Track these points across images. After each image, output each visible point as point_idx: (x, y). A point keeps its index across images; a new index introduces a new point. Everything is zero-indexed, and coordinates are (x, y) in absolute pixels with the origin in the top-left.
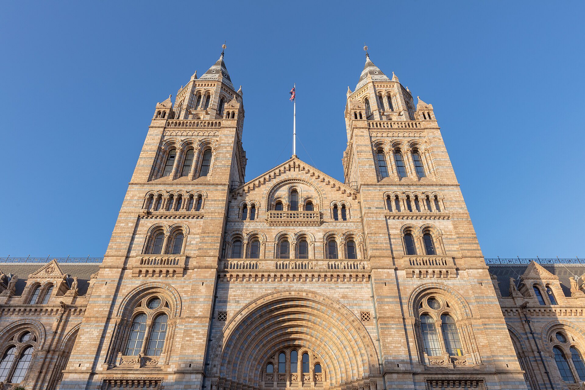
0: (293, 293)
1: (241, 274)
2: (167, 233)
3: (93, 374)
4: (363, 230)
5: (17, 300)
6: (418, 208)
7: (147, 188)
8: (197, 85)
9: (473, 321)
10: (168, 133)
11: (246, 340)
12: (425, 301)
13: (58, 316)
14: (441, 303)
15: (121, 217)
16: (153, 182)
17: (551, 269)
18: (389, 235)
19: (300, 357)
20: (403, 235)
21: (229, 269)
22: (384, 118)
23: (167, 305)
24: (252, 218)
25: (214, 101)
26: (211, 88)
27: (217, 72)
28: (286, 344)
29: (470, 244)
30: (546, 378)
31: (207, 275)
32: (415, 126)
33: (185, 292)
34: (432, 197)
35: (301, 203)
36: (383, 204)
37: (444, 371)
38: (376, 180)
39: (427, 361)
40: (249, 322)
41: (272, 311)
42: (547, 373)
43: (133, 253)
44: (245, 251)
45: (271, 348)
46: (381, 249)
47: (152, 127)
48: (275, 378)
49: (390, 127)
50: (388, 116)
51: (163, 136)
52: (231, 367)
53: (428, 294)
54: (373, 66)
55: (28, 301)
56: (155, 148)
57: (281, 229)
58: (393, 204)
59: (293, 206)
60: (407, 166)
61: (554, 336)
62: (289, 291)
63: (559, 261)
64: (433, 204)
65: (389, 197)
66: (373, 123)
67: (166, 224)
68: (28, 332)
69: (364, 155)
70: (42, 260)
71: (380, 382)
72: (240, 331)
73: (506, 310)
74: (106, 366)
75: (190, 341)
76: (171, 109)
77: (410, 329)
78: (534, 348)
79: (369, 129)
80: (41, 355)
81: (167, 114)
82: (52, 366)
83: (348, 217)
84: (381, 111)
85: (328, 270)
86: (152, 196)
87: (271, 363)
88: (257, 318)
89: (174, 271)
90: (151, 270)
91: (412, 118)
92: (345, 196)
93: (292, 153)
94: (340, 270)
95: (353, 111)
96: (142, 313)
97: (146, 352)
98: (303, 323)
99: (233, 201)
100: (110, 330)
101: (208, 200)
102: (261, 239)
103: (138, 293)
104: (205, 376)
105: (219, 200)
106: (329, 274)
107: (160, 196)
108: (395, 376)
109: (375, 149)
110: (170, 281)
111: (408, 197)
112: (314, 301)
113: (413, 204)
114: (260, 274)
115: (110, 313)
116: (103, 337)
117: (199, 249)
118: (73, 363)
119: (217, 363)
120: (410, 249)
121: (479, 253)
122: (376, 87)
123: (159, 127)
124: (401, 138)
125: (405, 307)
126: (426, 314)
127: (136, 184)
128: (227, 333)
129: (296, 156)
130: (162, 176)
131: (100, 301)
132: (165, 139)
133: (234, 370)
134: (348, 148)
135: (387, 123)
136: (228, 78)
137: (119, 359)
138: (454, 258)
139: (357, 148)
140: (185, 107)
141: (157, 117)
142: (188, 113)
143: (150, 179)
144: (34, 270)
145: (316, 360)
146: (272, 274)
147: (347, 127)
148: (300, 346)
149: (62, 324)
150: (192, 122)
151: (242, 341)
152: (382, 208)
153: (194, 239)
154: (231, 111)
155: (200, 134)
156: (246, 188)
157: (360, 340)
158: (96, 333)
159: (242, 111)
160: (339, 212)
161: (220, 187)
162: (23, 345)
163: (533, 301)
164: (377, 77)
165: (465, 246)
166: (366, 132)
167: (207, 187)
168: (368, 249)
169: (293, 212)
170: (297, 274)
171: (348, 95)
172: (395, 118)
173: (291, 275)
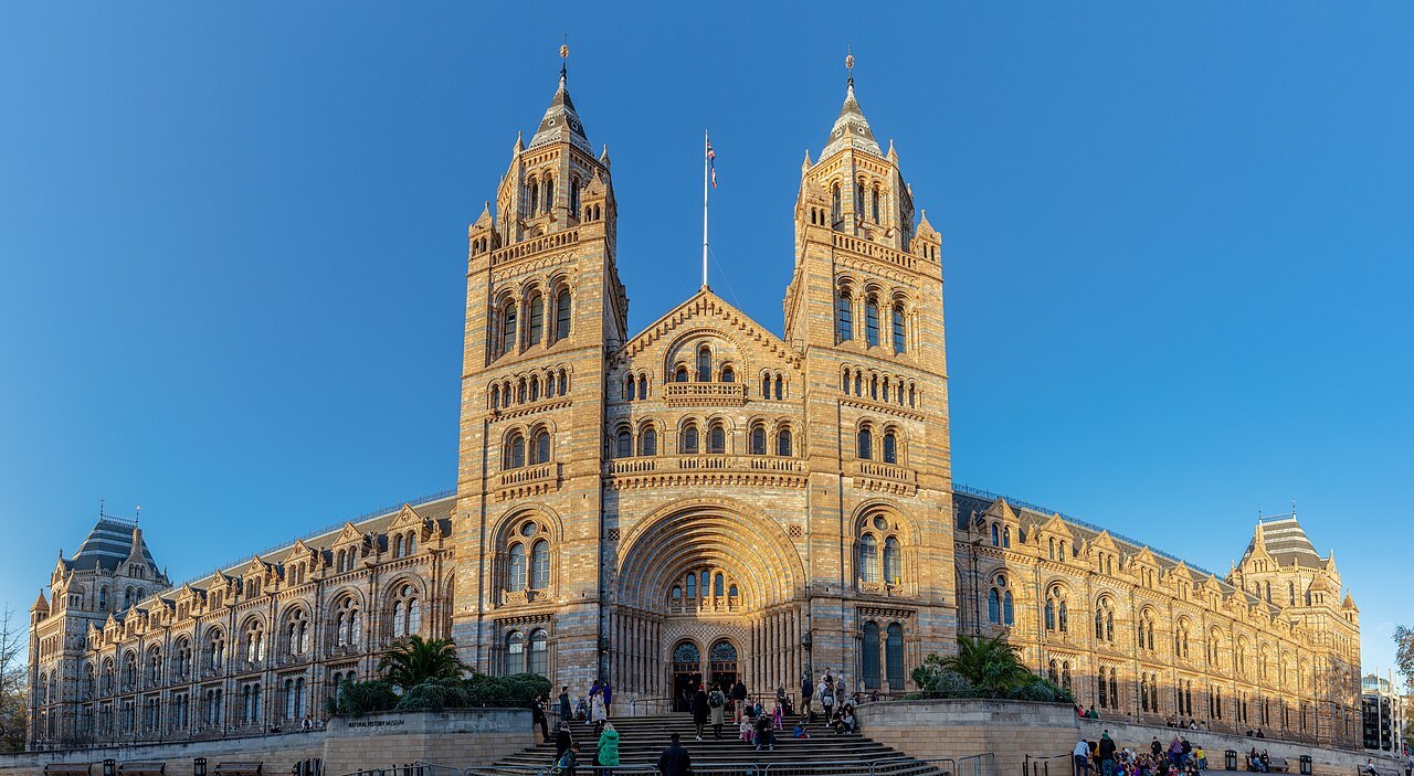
0: (703, 500)
1: (633, 479)
2: (527, 437)
3: (481, 615)
4: (805, 416)
5: (386, 557)
6: (885, 396)
7: (487, 377)
8: (527, 164)
9: (920, 549)
10: (498, 277)
11: (645, 561)
12: (870, 519)
13: (431, 564)
14: (889, 524)
15: (464, 428)
16: (493, 366)
17: (1017, 512)
18: (840, 428)
19: (712, 578)
20: (859, 431)
21: (616, 474)
22: (861, 232)
23: (545, 529)
24: (643, 397)
25: (561, 189)
26: (551, 162)
27: (559, 121)
28: (695, 564)
29: (939, 458)
30: (975, 617)
31: (588, 484)
32: (907, 265)
33: (565, 510)
34: (907, 386)
35: (716, 369)
36: (838, 381)
37: (876, 598)
38: (832, 342)
39: (860, 587)
40: (648, 540)
41: (676, 524)
42: (977, 612)
43: (490, 473)
44: (636, 447)
45: (677, 569)
46: (826, 446)
47: (471, 275)
48: (684, 602)
49: (867, 252)
50: (868, 231)
51: (491, 285)
52: (631, 593)
53: (876, 511)
54: (858, 113)
55: (396, 554)
56: (484, 310)
57: (686, 411)
58: (852, 383)
59: (704, 374)
60: (882, 330)
61: (995, 578)
62: (699, 498)
63: (1027, 505)
64: (906, 395)
65: (847, 371)
66: (841, 238)
67: (523, 423)
68: (407, 586)
69: (819, 296)
70: (394, 509)
71: (804, 606)
72: (638, 551)
73: (958, 544)
74: (493, 606)
75: (579, 567)
76: (493, 230)
77: (848, 549)
78: (974, 587)
79: (834, 248)
80: (428, 604)
81: (489, 243)
82: (441, 615)
83: (784, 394)
84: (859, 218)
85: (751, 470)
86: (496, 387)
87: (678, 587)
88: (657, 534)
89: (546, 485)
90: (516, 489)
91: (905, 249)
92: (783, 360)
93: (701, 283)
94: (767, 470)
95: (810, 206)
96: (518, 543)
97: (531, 585)
98: (718, 538)
99: (612, 372)
100: (487, 568)
101: (576, 376)
102: (657, 427)
103: (508, 520)
104: (601, 606)
105: (592, 374)
106: (752, 475)
107: (507, 385)
108: (822, 600)
109: (838, 288)
110: (542, 498)
111: (875, 376)
112: (731, 511)
113: (880, 389)
114: (658, 477)
115: (482, 549)
116: (481, 576)
117: (573, 450)
118: (459, 608)
119: (613, 589)
120: (864, 452)
121: (947, 473)
122: (857, 163)
123: (481, 271)
124: (882, 279)
125: (846, 523)
126: (869, 535)
127: (471, 375)
128: (622, 555)
129: (708, 288)
130: (503, 353)
131: (468, 538)
132: (495, 288)
133: (634, 597)
134: (794, 280)
135: (864, 245)
136: (581, 132)
137: (504, 597)
138: (916, 473)
139: (809, 280)
140: (513, 218)
141: (474, 254)
142: (522, 227)
143: (487, 363)
144: (390, 520)
145: (732, 582)
146: (675, 476)
147: (797, 240)
148: (712, 566)
149: (436, 571)
150: (531, 243)
151: (641, 562)
152: (835, 387)
153: (564, 437)
154: (592, 204)
155: (546, 264)
156: (630, 349)
157: (786, 559)
158: (473, 573)
159: (611, 203)
160: (772, 386)
161: (590, 352)
162: (407, 598)
163: (988, 540)
164: (862, 142)
165: (934, 461)
166: (827, 253)
167: (571, 355)
168: (809, 445)
169: (704, 384)
170: (709, 475)
171: (805, 170)
172: (878, 238)
173: (701, 475)
